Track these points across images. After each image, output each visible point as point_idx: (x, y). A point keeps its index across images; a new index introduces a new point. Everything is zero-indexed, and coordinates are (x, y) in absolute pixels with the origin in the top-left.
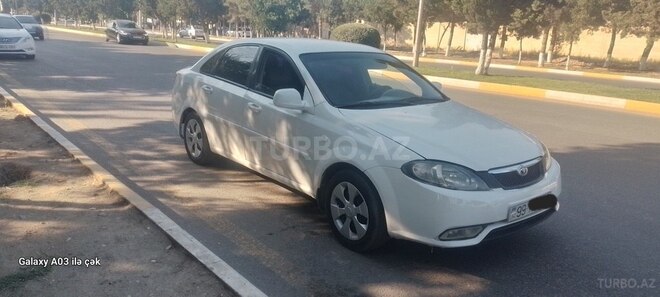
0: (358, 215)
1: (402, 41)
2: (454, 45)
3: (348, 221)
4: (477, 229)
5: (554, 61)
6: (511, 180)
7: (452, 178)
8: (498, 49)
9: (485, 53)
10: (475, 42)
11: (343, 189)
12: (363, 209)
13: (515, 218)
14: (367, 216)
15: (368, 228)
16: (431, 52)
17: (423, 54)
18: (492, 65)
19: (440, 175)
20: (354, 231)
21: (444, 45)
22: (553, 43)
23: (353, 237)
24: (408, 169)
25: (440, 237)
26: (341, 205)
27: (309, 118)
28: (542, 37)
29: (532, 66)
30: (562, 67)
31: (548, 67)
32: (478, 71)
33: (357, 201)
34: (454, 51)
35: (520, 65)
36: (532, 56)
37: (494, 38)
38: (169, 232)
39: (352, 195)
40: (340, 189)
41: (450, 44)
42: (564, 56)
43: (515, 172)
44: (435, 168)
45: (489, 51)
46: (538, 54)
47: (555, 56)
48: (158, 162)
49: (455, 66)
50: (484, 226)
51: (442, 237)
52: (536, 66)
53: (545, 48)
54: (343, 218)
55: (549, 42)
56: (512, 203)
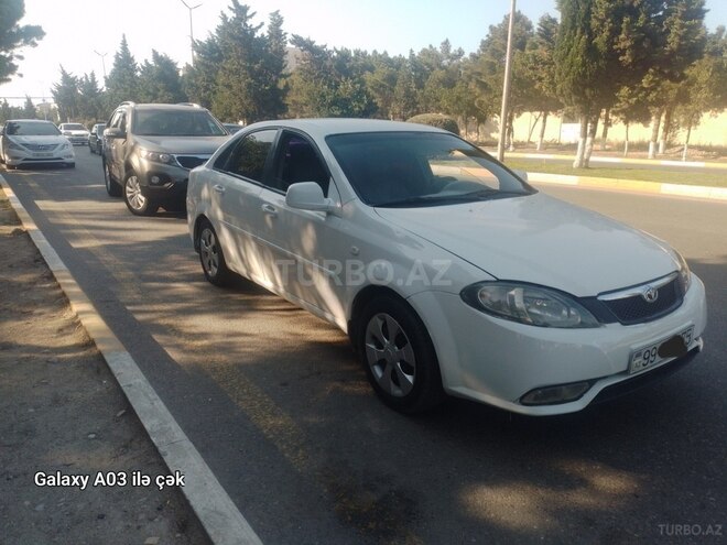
0: (402, 362)
1: (487, 135)
2: (547, 138)
3: (389, 368)
4: (579, 388)
5: (667, 151)
6: (632, 310)
7: (540, 308)
8: (598, 141)
9: (584, 142)
10: (571, 132)
11: (380, 323)
12: (408, 353)
13: (640, 367)
14: (414, 365)
15: (415, 380)
16: (519, 146)
17: (511, 148)
18: (592, 159)
19: (519, 303)
20: (397, 382)
21: (536, 138)
22: (666, 130)
23: (397, 392)
24: (471, 295)
25: (522, 401)
26: (380, 345)
27: (336, 222)
28: (652, 124)
29: (641, 157)
30: (679, 158)
31: (660, 158)
32: (576, 164)
33: (400, 342)
34: (547, 144)
35: (626, 157)
36: (641, 147)
37: (595, 123)
38: (125, 390)
39: (392, 333)
40: (376, 323)
41: (542, 136)
42: (679, 145)
43: (639, 297)
44: (513, 293)
45: (589, 139)
46: (649, 143)
47: (669, 145)
48: (177, 285)
49: (547, 160)
50: (592, 382)
51: (525, 401)
52: (645, 157)
53: (657, 136)
54: (382, 363)
55: (661, 130)
56: (635, 346)
